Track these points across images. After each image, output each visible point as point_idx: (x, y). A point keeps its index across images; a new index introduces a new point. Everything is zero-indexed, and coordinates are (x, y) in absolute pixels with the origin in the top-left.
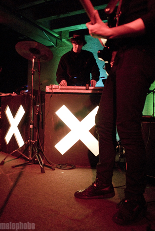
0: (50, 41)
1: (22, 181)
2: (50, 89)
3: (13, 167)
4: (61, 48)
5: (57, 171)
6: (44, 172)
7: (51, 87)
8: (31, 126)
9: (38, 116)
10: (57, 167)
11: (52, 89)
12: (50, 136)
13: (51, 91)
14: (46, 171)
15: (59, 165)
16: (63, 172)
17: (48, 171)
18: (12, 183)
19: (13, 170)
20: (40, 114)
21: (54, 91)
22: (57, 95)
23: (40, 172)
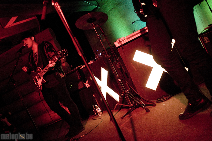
0: (92, 5)
1: (137, 125)
2: (119, 43)
3: (122, 118)
4: (103, 6)
5: (158, 105)
6: (149, 111)
7: (119, 42)
8: (120, 80)
9: (121, 69)
10: (157, 102)
11: (120, 42)
12: (138, 80)
13: (120, 44)
14: (149, 109)
15: (158, 99)
16: (164, 104)
17: (152, 109)
18: (131, 130)
19: (124, 120)
20: (122, 67)
21: (123, 43)
22: (126, 45)
23: (146, 112)
